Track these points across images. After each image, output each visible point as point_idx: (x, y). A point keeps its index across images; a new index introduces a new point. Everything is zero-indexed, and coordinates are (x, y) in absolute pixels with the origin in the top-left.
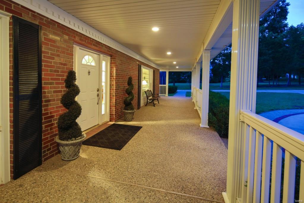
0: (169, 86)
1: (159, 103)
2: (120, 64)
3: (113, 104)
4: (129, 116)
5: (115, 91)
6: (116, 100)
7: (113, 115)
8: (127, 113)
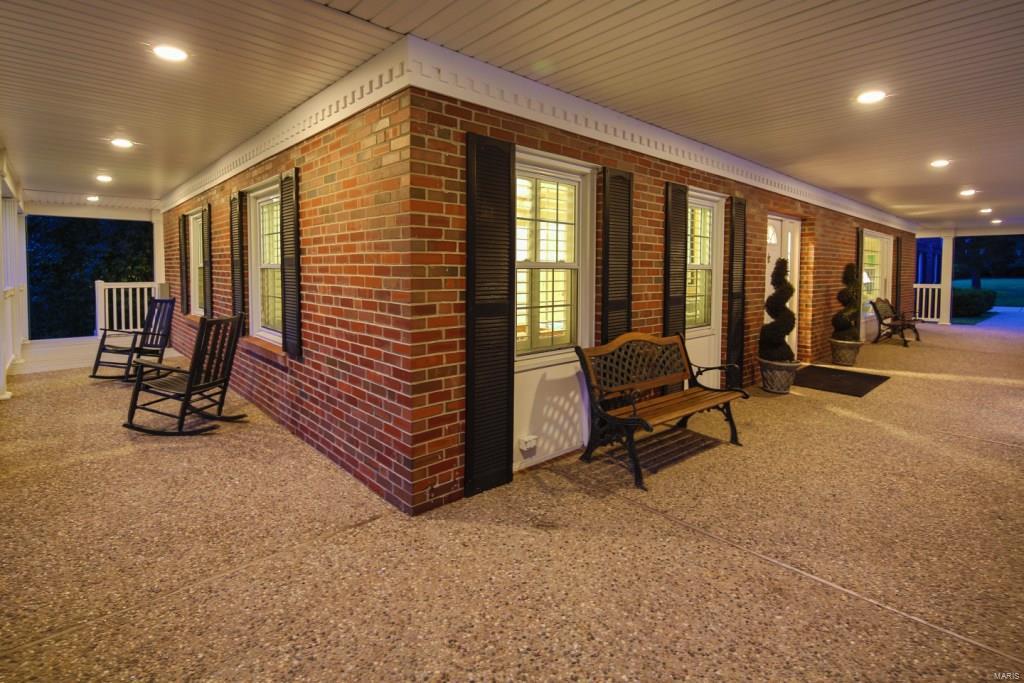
0: (954, 290)
1: (918, 339)
2: (823, 236)
3: (807, 324)
4: (847, 354)
5: (811, 295)
6: (813, 315)
7: (806, 347)
8: (843, 347)
